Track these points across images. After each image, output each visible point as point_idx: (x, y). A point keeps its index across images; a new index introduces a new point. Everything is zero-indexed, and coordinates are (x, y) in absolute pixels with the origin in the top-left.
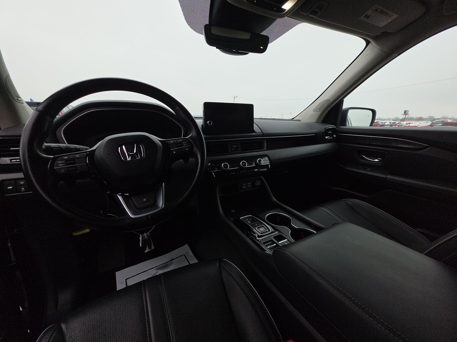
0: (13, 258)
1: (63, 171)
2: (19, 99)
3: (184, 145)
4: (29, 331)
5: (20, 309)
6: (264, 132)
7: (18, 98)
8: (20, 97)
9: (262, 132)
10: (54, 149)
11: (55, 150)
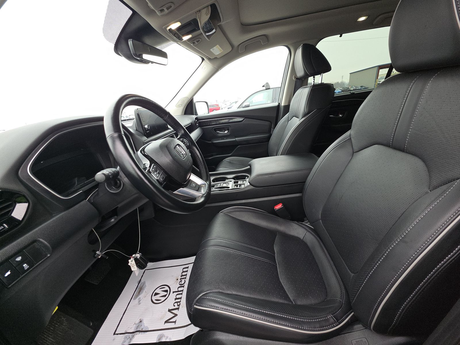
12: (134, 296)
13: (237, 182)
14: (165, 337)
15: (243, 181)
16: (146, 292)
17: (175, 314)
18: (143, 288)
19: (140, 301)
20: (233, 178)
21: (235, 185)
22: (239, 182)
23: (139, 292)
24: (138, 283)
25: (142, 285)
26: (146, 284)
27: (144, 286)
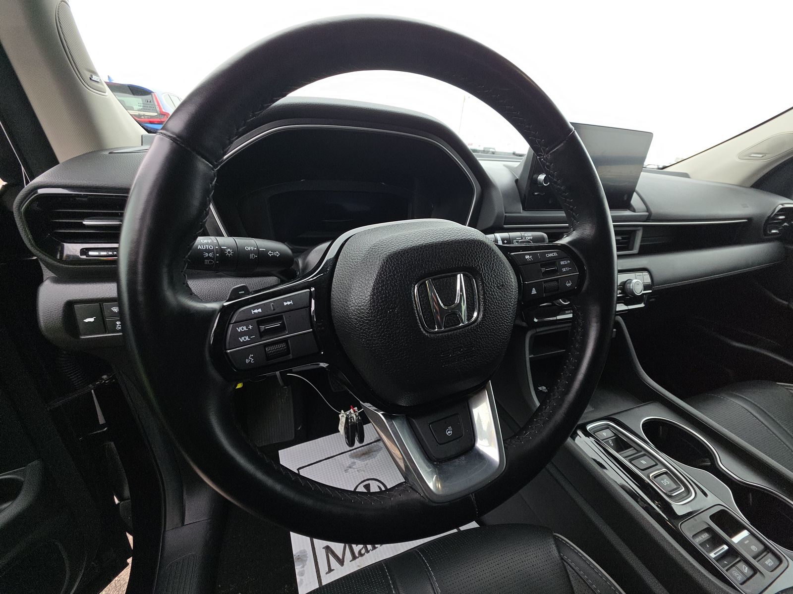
0: (102, 420)
1: (250, 360)
2: (94, 78)
3: (564, 270)
4: (130, 538)
5: (114, 500)
6: (654, 210)
7: (91, 76)
8: (95, 73)
9: (648, 210)
10: (206, 255)
11: (209, 258)
12: (355, 451)
13: (734, 527)
14: (302, 569)
15: (767, 549)
16: (367, 464)
17: (344, 560)
18: (371, 454)
19: (350, 467)
20: (740, 491)
21: (709, 530)
22: (745, 534)
23: (364, 454)
24: (376, 439)
25: (375, 449)
26: (378, 455)
27: (374, 453)
